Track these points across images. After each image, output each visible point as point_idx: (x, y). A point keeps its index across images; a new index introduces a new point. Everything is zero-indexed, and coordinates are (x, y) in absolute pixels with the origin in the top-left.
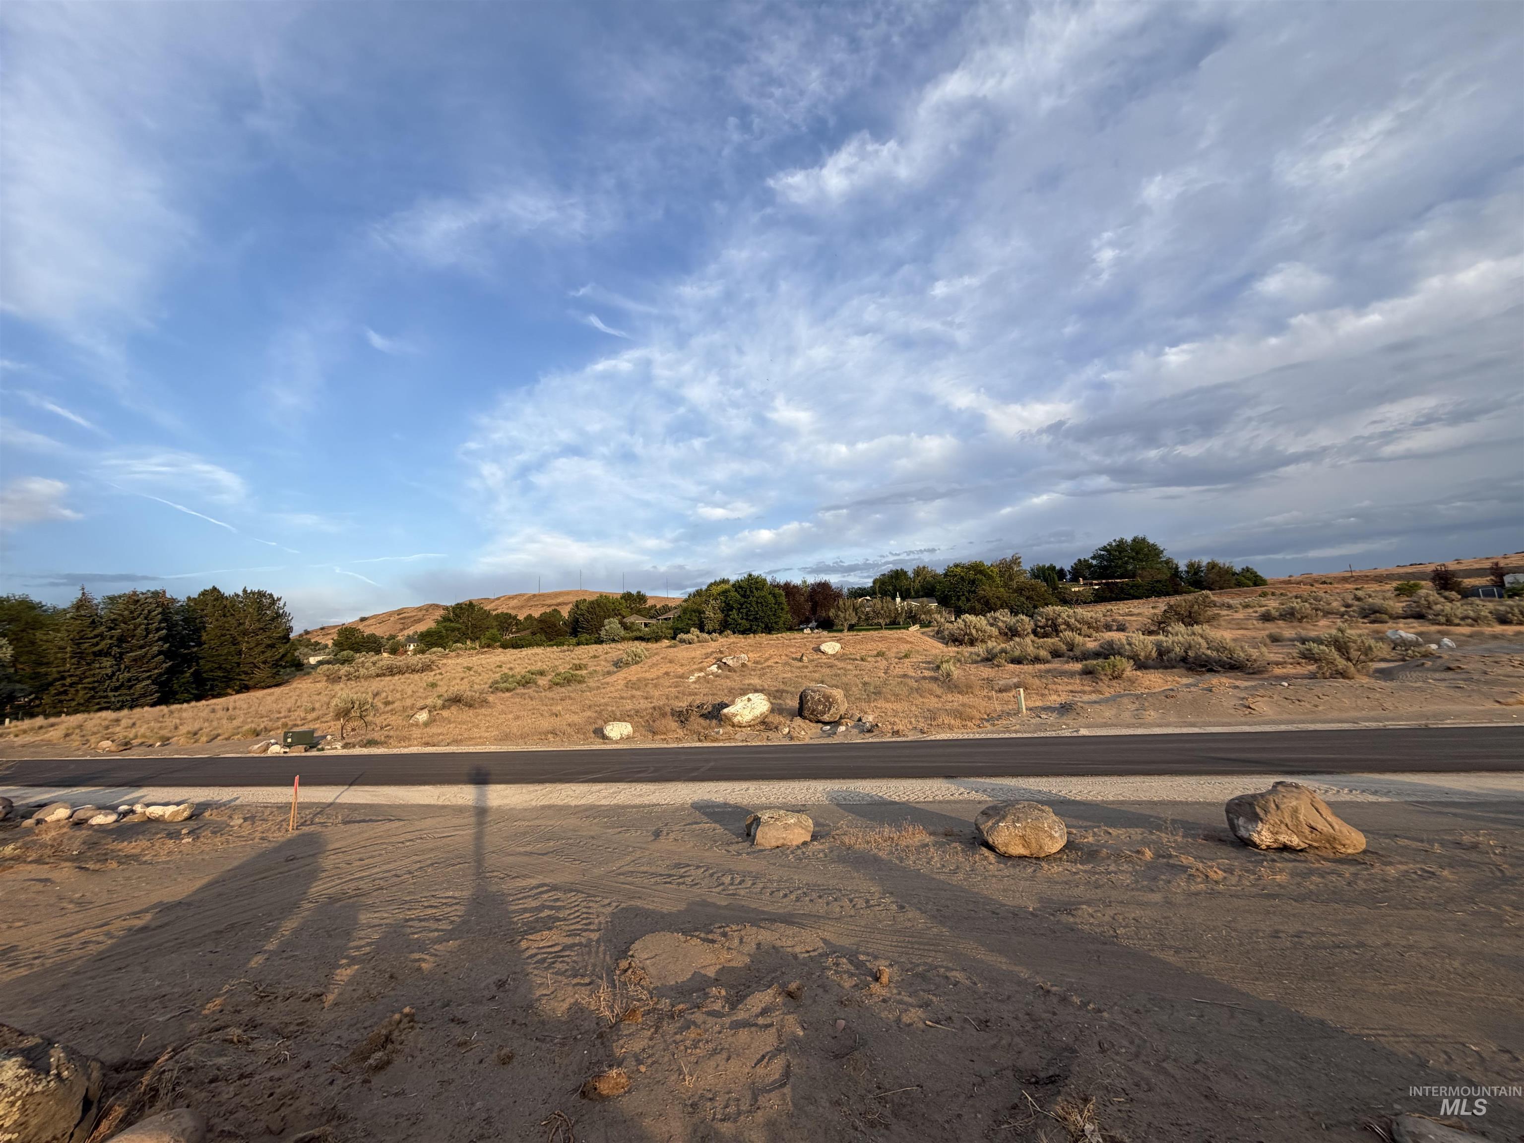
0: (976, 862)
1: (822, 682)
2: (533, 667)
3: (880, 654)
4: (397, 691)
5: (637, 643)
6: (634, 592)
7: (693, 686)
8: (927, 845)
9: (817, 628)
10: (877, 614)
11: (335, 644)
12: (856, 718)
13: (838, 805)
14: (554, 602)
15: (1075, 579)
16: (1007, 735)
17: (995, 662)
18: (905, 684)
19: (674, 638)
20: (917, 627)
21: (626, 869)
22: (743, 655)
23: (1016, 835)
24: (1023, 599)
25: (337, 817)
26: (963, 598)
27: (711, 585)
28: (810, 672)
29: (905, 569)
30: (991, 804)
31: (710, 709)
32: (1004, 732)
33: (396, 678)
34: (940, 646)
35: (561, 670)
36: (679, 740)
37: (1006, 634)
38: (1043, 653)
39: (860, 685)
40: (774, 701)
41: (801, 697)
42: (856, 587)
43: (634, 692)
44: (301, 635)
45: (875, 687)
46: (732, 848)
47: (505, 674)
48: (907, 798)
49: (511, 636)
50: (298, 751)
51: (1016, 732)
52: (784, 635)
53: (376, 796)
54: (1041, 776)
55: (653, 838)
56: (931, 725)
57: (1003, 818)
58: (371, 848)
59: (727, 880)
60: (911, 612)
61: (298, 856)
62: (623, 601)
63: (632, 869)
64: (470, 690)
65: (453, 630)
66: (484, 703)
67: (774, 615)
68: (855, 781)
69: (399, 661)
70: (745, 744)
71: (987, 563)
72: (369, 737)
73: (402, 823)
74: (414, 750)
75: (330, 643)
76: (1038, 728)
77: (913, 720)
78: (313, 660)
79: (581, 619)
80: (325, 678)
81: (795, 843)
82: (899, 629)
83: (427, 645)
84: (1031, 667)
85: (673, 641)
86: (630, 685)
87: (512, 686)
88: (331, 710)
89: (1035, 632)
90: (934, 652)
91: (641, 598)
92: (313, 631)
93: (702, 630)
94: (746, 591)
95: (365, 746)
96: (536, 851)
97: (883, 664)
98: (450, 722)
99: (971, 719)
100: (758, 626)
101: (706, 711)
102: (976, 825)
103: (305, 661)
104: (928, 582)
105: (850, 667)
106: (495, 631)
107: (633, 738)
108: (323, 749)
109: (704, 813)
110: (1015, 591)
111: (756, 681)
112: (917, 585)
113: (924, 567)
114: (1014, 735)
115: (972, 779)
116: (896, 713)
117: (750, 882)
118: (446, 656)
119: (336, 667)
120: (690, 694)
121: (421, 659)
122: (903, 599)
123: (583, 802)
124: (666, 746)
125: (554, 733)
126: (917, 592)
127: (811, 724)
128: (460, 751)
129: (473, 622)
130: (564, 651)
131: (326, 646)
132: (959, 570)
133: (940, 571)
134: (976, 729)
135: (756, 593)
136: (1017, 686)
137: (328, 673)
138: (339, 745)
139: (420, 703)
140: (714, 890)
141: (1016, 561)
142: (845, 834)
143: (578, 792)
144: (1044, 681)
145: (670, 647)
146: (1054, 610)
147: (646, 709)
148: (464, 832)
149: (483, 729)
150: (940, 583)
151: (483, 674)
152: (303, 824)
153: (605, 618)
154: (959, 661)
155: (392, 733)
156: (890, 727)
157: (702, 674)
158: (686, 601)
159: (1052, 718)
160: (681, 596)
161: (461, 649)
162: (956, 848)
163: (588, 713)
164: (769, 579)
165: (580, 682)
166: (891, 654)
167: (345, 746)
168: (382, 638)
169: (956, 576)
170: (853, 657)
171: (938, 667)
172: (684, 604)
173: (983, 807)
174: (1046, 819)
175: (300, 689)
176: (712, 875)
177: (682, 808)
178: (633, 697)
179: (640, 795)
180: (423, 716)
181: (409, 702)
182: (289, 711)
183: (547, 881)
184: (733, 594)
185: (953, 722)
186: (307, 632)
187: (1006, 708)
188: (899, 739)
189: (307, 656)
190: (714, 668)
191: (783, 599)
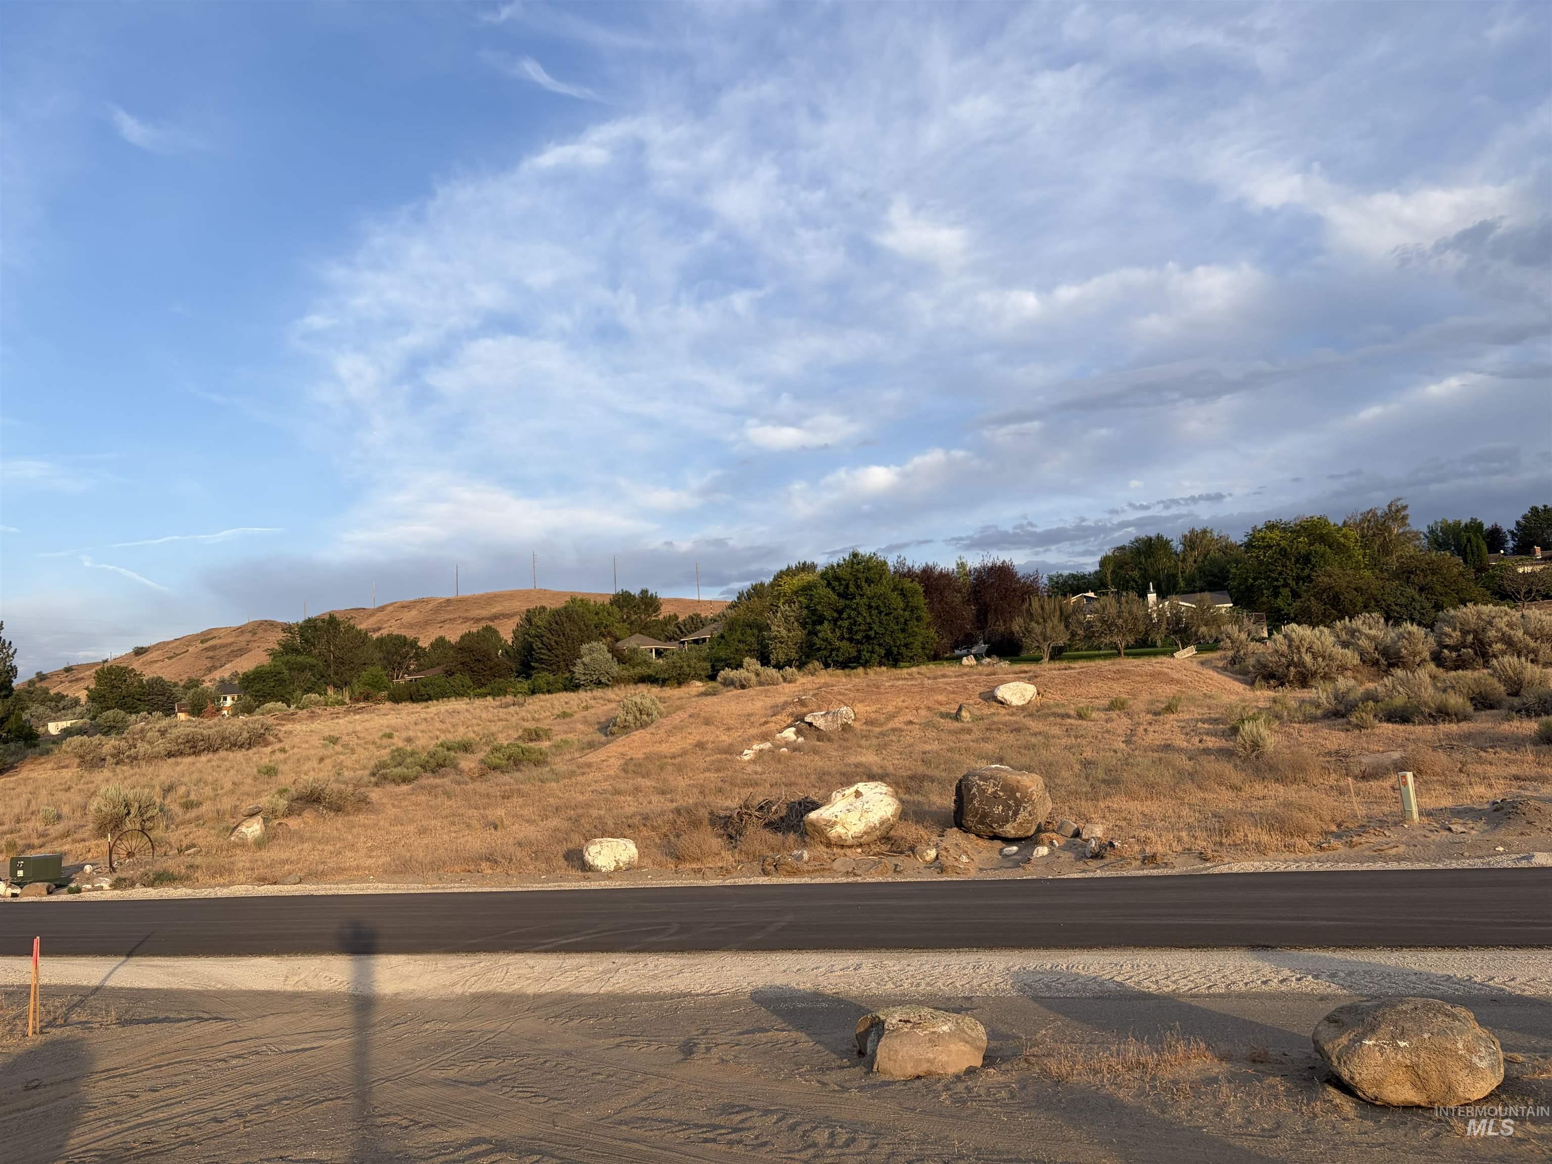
0: (1315, 1116)
1: (1001, 760)
2: (450, 736)
3: (1116, 705)
4: (206, 783)
5: (643, 688)
6: (635, 591)
7: (749, 769)
8: (1215, 1080)
9: (989, 654)
10: (1108, 625)
11: (92, 698)
12: (1071, 832)
13: (1036, 999)
14: (485, 613)
15: (1524, 549)
16: (1379, 866)
17: (1353, 720)
18: (1169, 764)
19: (712, 677)
20: (1190, 651)
21: (631, 1113)
22: (844, 709)
23: (1399, 1064)
24: (1411, 591)
25: (108, 1012)
26: (1285, 591)
27: (780, 575)
28: (976, 741)
29: (1167, 536)
30: (1346, 1003)
31: (783, 813)
32: (1374, 860)
33: (203, 758)
34: (1239, 687)
35: (503, 740)
36: (725, 871)
37: (1376, 663)
38: (1455, 701)
39: (1077, 767)
40: (906, 797)
41: (959, 789)
42: (1066, 573)
43: (640, 781)
44: (31, 683)
45: (1108, 771)
46: (833, 1077)
47: (398, 750)
48: (1173, 987)
49: (408, 678)
50: (35, 894)
51: (1399, 858)
52: (923, 668)
53: (174, 975)
54: (1451, 947)
55: (681, 1057)
56: (1221, 844)
57: (1372, 1030)
58: (170, 1070)
59: (822, 1136)
60: (1179, 621)
61: (45, 1081)
62: (616, 609)
63: (642, 1114)
64: (337, 781)
65: (302, 668)
66: (363, 803)
67: (903, 631)
68: (1069, 952)
69: (207, 726)
70: (851, 879)
71: (1336, 520)
72: (159, 867)
73: (221, 1025)
74: (239, 891)
75: (83, 695)
76: (1446, 850)
77: (1184, 834)
78: (54, 728)
79: (537, 644)
80: (77, 760)
81: (952, 1070)
82: (1155, 654)
83: (255, 697)
84: (1429, 729)
85: (712, 684)
86: (631, 768)
87: (411, 773)
88: (90, 818)
89: (1437, 659)
90: (1226, 699)
91: (648, 602)
92: (53, 674)
93: (765, 661)
94: (847, 586)
95: (152, 884)
96: (465, 1079)
97: (1122, 724)
98: (302, 839)
99: (1303, 832)
100: (873, 652)
101: (776, 817)
102: (1316, 1042)
103: (41, 730)
104: (1213, 561)
105: (1055, 730)
106: (376, 670)
107: (640, 867)
108: (78, 890)
109: (775, 1012)
110: (1396, 575)
111: (869, 758)
112: (1190, 567)
113: (1204, 532)
114: (1393, 866)
115: (1307, 953)
116: (1149, 821)
117: (866, 1144)
118: (290, 718)
119: (96, 739)
120: (746, 784)
121: (246, 723)
122: (1162, 595)
123: (547, 988)
124: (700, 883)
125: (491, 859)
126: (1190, 581)
127: (980, 842)
128: (323, 893)
129: (337, 653)
130: (507, 706)
131: (76, 702)
132: (1276, 535)
133: (1238, 537)
134: (1314, 853)
135: (868, 590)
136: (1400, 767)
137: (81, 751)
138: (105, 883)
139: (248, 805)
140: (797, 1156)
141: (1396, 513)
142: (1049, 1055)
143: (538, 969)
144: (1458, 756)
145: (705, 694)
146: (1479, 614)
147: (662, 813)
148: (334, 1042)
149: (363, 852)
150: (1237, 562)
151: (359, 750)
152: (50, 1025)
153: (582, 642)
154: (1278, 717)
155: (198, 860)
156: (1137, 848)
157: (767, 745)
158: (733, 606)
159: (1474, 831)
160: (720, 598)
161: (317, 703)
162: (1272, 1087)
163: (554, 822)
164: (892, 561)
165: (537, 763)
166: (1138, 705)
167: (115, 886)
168: (176, 685)
169: (1270, 547)
170: (1062, 711)
171: (1235, 730)
172: (732, 613)
173: (1332, 1007)
174: (1461, 1032)
175: (35, 780)
176: (792, 1128)
177: (733, 1001)
178: (637, 789)
179: (655, 977)
180: (253, 829)
181: (227, 803)
182: (18, 821)
183: (487, 1133)
184: (824, 591)
185: (1265, 838)
186: (41, 677)
187: (1376, 810)
188: (1155, 872)
189: (44, 720)
190: (790, 734)
191: (920, 601)
